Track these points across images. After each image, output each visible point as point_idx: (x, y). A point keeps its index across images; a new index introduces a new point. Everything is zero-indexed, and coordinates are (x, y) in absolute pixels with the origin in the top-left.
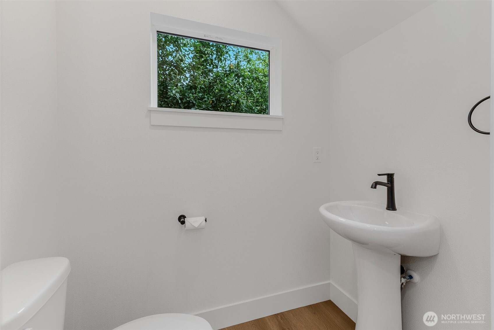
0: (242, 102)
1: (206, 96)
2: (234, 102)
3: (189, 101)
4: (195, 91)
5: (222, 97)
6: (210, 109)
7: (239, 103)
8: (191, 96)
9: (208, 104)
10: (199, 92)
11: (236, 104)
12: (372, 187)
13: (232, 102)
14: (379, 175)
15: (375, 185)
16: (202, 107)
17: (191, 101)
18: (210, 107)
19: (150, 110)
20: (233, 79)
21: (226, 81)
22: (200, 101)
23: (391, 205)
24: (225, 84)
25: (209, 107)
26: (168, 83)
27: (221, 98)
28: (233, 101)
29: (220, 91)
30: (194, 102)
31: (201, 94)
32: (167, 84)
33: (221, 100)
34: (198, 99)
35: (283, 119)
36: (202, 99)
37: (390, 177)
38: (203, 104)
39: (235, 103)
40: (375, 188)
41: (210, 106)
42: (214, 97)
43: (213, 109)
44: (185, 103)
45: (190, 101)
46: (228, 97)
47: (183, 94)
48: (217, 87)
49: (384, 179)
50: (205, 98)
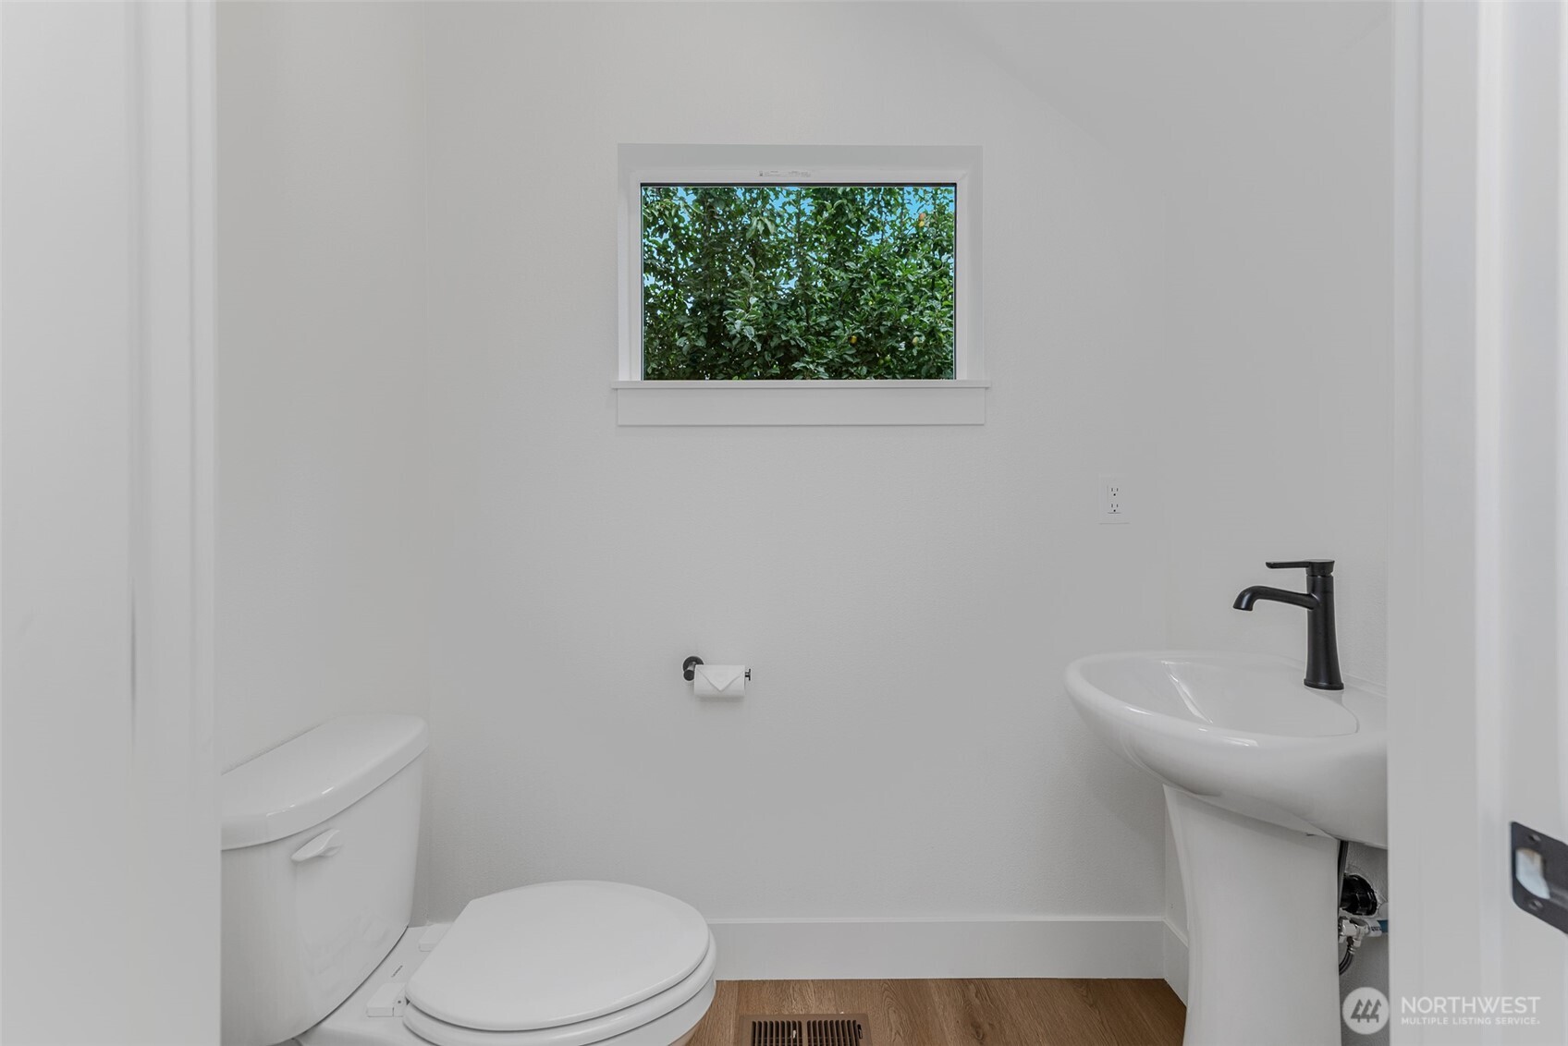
0: (944, 333)
1: (838, 323)
2: (919, 336)
3: (788, 342)
4: (807, 311)
5: (884, 323)
6: (850, 359)
7: (934, 336)
8: (791, 326)
9: (843, 347)
10: (820, 313)
11: (927, 341)
12: (1237, 606)
13: (914, 336)
14: (1271, 566)
15: (1249, 598)
16: (826, 358)
17: (793, 343)
18: (851, 356)
19: (617, 389)
20: (922, 263)
21: (901, 269)
22: (821, 338)
23: (1324, 672)
24: (895, 280)
25: (846, 356)
26: (732, 296)
27: (884, 325)
28: (916, 333)
29: (882, 302)
30: (803, 344)
31: (825, 318)
32: (729, 297)
33: (882, 330)
34: (818, 334)
35: (987, 388)
36: (827, 333)
37: (1320, 573)
38: (828, 347)
39: (923, 338)
40: (1249, 607)
41: (850, 352)
42: (861, 323)
43: (858, 360)
44: (778, 347)
45: (790, 343)
46: (903, 320)
47: (770, 324)
48: (871, 292)
49: (1297, 582)
50: (836, 328)
